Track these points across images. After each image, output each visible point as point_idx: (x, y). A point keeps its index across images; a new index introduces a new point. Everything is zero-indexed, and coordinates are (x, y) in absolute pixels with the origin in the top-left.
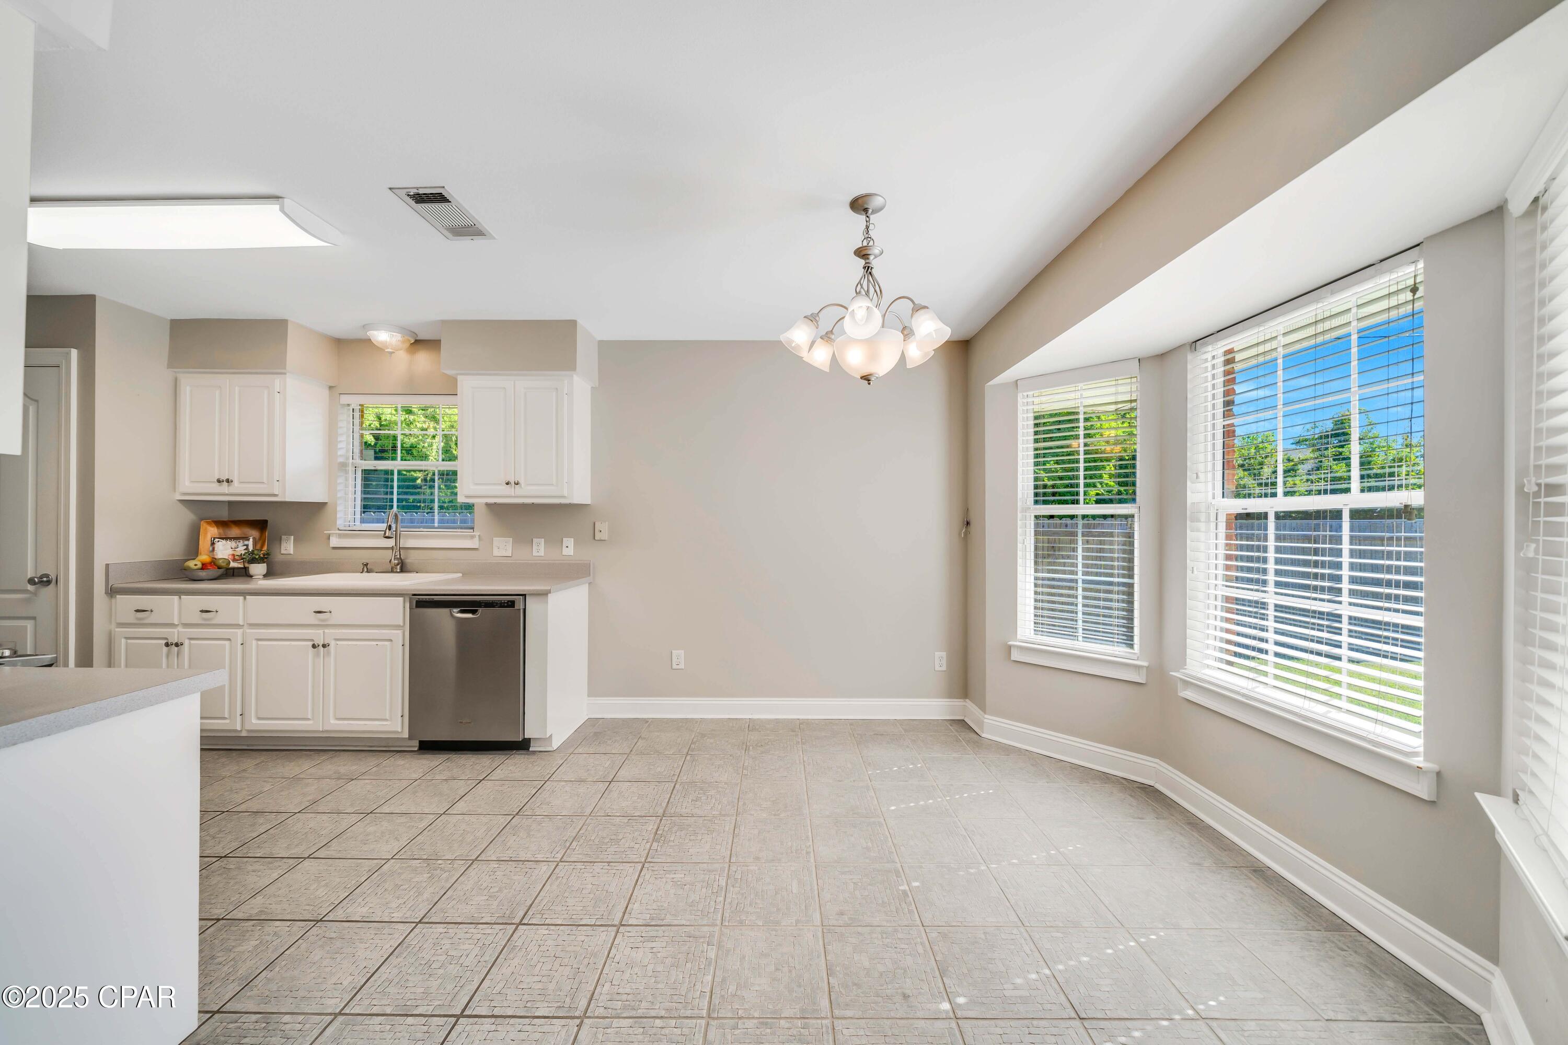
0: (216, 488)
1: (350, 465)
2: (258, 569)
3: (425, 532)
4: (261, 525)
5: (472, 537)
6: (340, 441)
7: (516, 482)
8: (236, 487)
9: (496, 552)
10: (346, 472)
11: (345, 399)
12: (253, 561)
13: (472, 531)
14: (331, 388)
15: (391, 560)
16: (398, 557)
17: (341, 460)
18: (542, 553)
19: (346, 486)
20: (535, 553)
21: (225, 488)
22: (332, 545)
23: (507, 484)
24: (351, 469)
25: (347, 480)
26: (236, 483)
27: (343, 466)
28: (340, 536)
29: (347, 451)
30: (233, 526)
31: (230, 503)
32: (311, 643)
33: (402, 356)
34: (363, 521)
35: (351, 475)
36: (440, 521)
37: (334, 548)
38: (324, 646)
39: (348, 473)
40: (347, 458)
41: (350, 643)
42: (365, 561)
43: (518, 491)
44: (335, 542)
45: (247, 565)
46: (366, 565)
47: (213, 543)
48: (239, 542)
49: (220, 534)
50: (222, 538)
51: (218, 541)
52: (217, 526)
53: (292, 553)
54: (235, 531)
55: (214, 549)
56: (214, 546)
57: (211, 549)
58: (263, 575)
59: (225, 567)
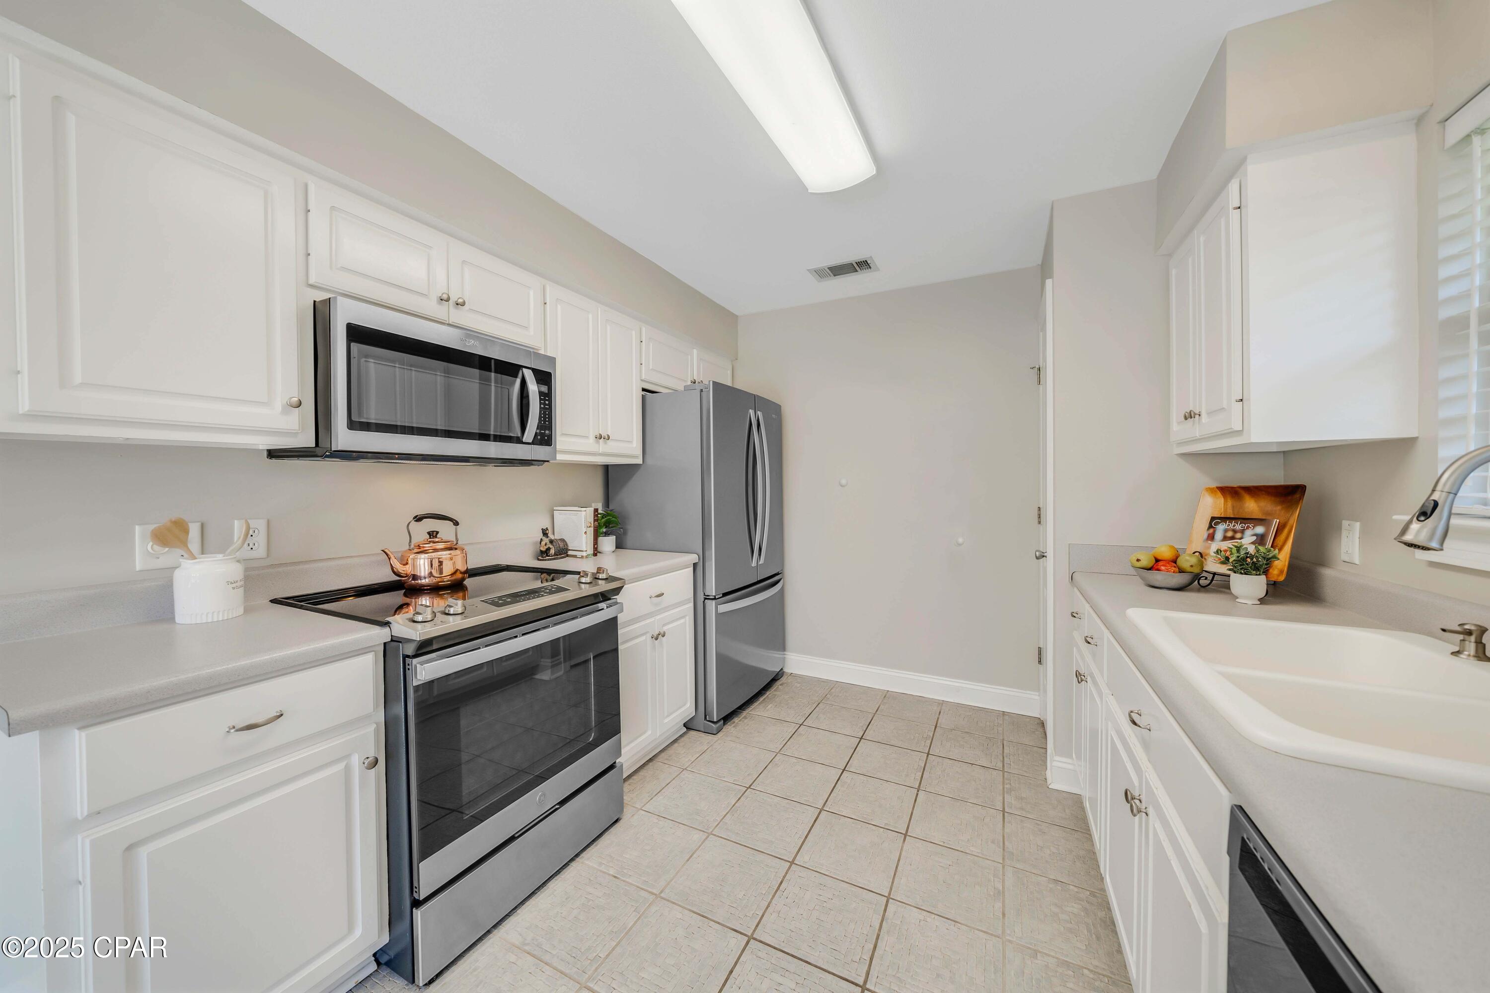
2: (1245, 586)
4: (1292, 495)
8: (1206, 423)
12: (1246, 568)
30: (1251, 497)
31: (1284, 454)
37: (1430, 563)
45: (1234, 573)
46: (1472, 632)
47: (1210, 527)
48: (1248, 528)
49: (1225, 510)
50: (1224, 519)
51: (1217, 524)
52: (1225, 497)
53: (1357, 562)
54: (1251, 506)
55: (1211, 537)
56: (1211, 531)
57: (1206, 536)
58: (1260, 600)
59: (1189, 569)
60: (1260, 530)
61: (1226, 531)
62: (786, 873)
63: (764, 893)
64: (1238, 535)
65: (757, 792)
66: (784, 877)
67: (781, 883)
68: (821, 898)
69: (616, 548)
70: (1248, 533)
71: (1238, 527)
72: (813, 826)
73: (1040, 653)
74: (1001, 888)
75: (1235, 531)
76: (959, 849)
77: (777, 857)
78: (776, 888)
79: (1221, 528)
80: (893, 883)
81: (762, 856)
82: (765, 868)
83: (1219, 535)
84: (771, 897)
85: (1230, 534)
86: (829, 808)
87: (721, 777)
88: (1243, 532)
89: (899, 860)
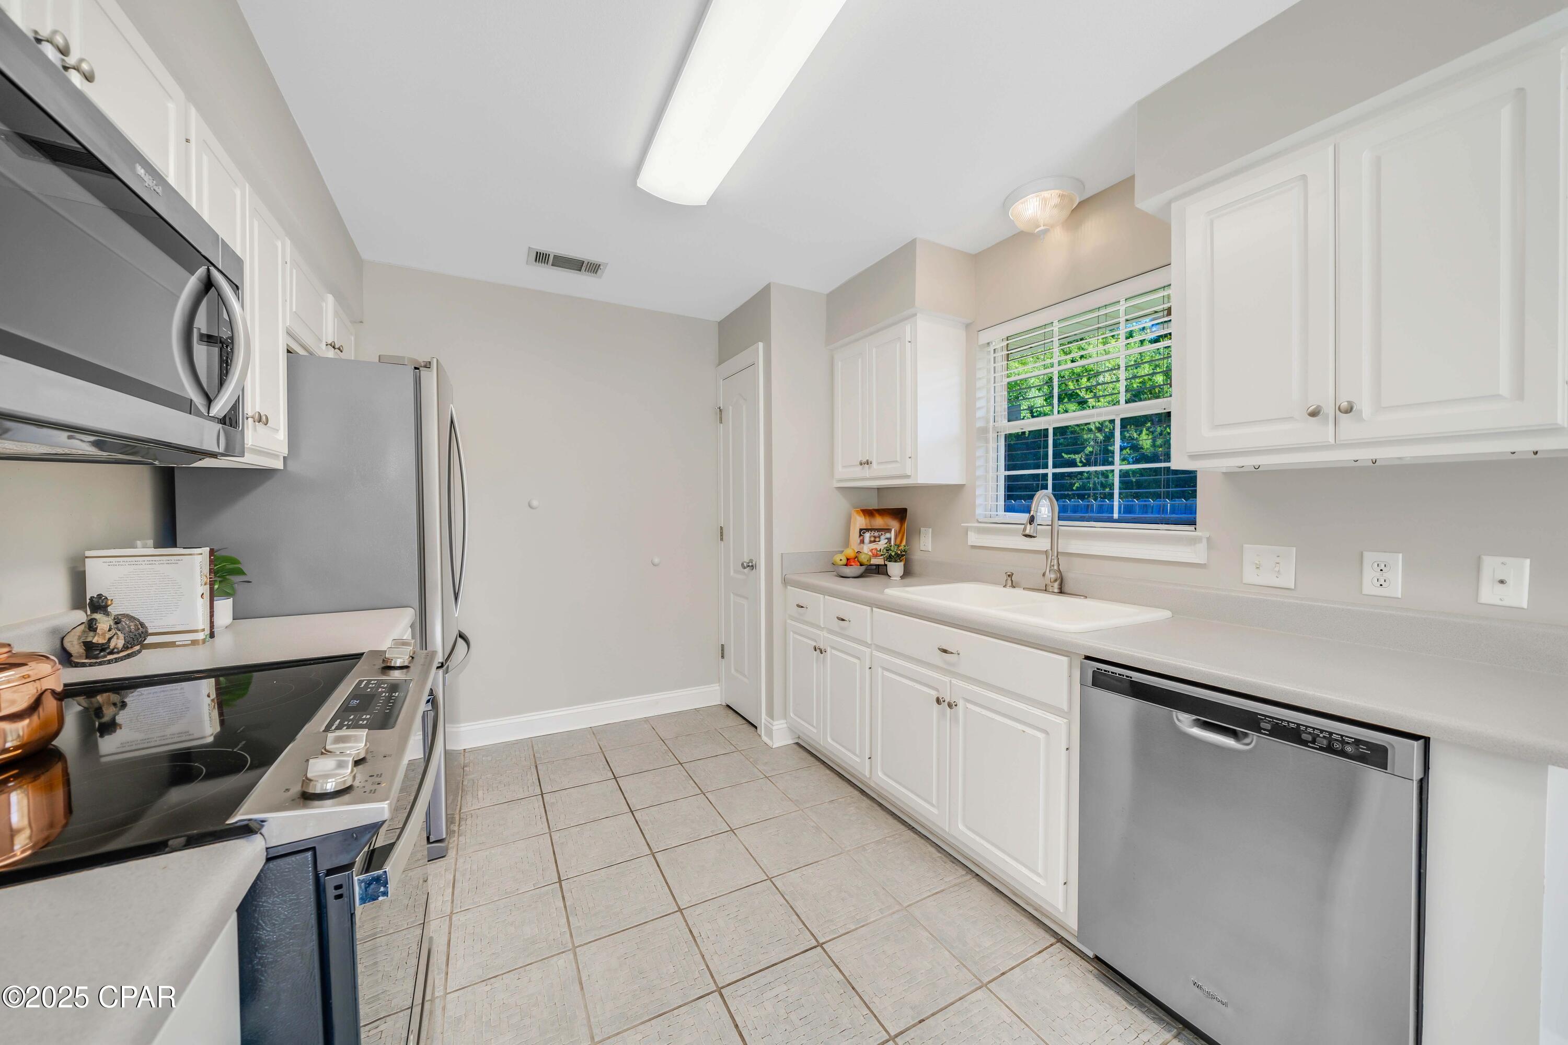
0: (859, 472)
1: (991, 430)
2: (896, 569)
3: (1099, 527)
4: (900, 514)
5: (1193, 541)
6: (979, 398)
7: (1344, 405)
8: (877, 469)
9: (1250, 576)
10: (987, 441)
11: (984, 337)
12: (890, 558)
13: (1192, 528)
14: (968, 326)
15: (1044, 575)
16: (1056, 567)
17: (979, 424)
18: (1396, 587)
19: (987, 461)
20: (1369, 587)
21: (866, 472)
22: (970, 543)
23: (1314, 414)
24: (992, 435)
25: (987, 451)
26: (874, 465)
27: (984, 430)
28: (980, 531)
29: (988, 411)
30: (877, 515)
31: (879, 490)
32: (935, 694)
33: (1059, 236)
34: (1008, 509)
35: (992, 445)
36: (1128, 510)
37: (973, 547)
38: (950, 705)
39: (989, 443)
40: (988, 422)
41: (984, 712)
42: (1010, 570)
43: (1349, 428)
44: (973, 539)
45: (886, 563)
46: (1010, 576)
47: (860, 535)
48: (882, 534)
49: (866, 525)
50: (867, 530)
51: (864, 533)
52: (864, 515)
53: (930, 550)
54: (879, 522)
55: (862, 542)
56: (862, 537)
57: (859, 541)
58: (901, 577)
59: (866, 563)
60: (888, 535)
61: (870, 537)
62: (686, 921)
63: (687, 950)
64: (877, 539)
65: (575, 879)
66: (687, 925)
67: (691, 932)
68: (731, 916)
69: (234, 619)
70: (882, 537)
71: (876, 534)
72: (661, 871)
73: (723, 650)
74: (815, 825)
75: (875, 537)
76: (771, 817)
77: (663, 916)
78: (691, 938)
79: (867, 536)
80: (761, 867)
81: (647, 926)
82: (663, 932)
83: (867, 539)
84: (696, 948)
85: (872, 539)
86: (658, 848)
87: (514, 892)
88: (879, 537)
89: (747, 850)
